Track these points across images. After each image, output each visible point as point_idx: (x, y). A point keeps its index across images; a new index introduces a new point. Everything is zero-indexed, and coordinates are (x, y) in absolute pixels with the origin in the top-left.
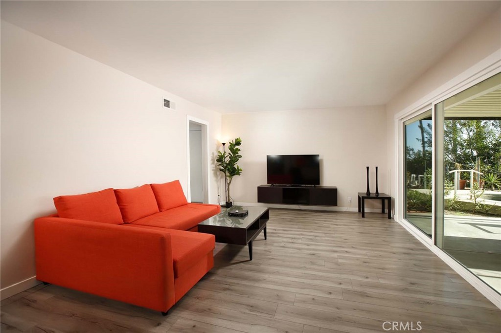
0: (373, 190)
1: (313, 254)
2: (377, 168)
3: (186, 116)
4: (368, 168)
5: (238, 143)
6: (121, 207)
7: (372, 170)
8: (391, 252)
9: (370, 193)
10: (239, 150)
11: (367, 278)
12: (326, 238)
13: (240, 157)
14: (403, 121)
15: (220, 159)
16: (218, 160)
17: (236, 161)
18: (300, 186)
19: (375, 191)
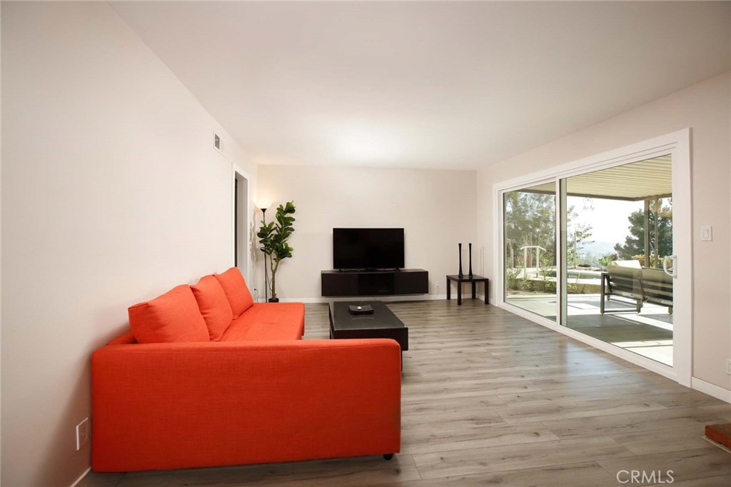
0: (466, 272)
1: (460, 352)
2: (470, 245)
3: (232, 164)
4: (460, 245)
5: (290, 209)
6: (206, 316)
7: (465, 248)
8: (528, 338)
9: (462, 276)
10: (294, 220)
11: (537, 366)
12: (451, 333)
13: (293, 230)
14: (504, 192)
15: (263, 233)
16: (260, 235)
17: (287, 236)
18: (377, 271)
19: (468, 273)
